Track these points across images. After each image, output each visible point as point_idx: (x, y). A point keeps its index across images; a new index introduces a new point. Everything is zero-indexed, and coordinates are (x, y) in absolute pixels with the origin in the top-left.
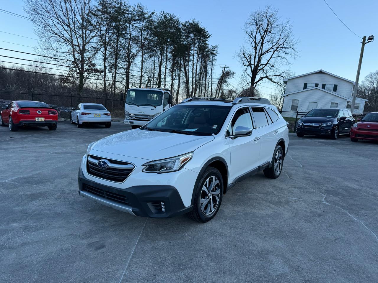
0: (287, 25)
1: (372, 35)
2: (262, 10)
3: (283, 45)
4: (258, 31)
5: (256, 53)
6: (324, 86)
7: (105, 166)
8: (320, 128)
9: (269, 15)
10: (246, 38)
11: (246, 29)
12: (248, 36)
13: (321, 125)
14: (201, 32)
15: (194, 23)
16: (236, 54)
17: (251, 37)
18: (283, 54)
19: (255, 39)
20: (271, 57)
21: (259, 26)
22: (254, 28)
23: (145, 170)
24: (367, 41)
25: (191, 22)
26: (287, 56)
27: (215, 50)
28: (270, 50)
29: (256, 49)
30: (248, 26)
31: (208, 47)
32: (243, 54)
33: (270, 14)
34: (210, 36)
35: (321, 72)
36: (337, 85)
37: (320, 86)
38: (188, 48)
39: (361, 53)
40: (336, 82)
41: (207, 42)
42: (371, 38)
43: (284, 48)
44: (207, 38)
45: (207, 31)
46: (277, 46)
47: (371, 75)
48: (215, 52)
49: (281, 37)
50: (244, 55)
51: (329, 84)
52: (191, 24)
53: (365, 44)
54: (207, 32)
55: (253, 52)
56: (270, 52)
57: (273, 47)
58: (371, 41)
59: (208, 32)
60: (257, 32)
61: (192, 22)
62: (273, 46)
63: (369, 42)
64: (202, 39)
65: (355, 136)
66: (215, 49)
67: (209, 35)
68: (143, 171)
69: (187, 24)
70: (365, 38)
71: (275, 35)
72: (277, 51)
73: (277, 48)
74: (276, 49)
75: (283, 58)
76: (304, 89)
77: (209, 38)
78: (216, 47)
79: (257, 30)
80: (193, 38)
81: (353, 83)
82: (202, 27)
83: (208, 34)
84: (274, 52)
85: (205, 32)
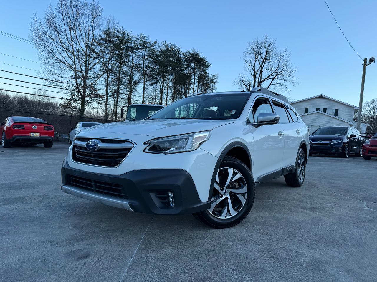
0: (286, 53)
1: (373, 57)
2: (261, 39)
3: (281, 72)
4: (257, 59)
5: (255, 80)
6: (325, 110)
7: (94, 147)
8: (329, 146)
9: (267, 45)
10: (245, 66)
11: (245, 58)
12: (247, 65)
13: (331, 142)
14: (201, 62)
15: (194, 53)
16: (236, 81)
17: (250, 65)
18: (282, 82)
19: (254, 67)
20: (270, 84)
21: (257, 55)
22: (253, 56)
23: (148, 150)
24: (368, 62)
25: (191, 52)
26: (287, 83)
27: (214, 79)
28: (269, 78)
29: (255, 77)
30: (247, 55)
31: (208, 76)
32: (243, 82)
33: (268, 44)
34: (210, 65)
35: (321, 97)
36: (338, 110)
37: (321, 110)
38: (189, 77)
39: (363, 74)
40: (337, 107)
41: (207, 71)
42: (372, 60)
43: (283, 75)
44: (207, 67)
45: (207, 61)
46: (275, 74)
47: (368, 103)
48: (214, 81)
49: (279, 65)
50: (244, 83)
51: (330, 109)
52: (192, 54)
53: (366, 66)
54: (207, 62)
55: (252, 80)
56: (269, 79)
57: (272, 75)
58: (372, 63)
59: (208, 62)
60: (256, 60)
61: (193, 52)
62: (272, 74)
63: (370, 63)
64: (202, 69)
65: (368, 153)
66: (215, 78)
67: (209, 65)
68: (146, 151)
69: (188, 54)
70: (366, 60)
71: (274, 63)
72: (276, 78)
73: (276, 75)
74: (275, 77)
75: (282, 85)
76: (305, 113)
77: (209, 68)
78: (216, 76)
79: (256, 59)
80: (194, 67)
81: (354, 108)
82: (202, 57)
83: (208, 64)
84: (273, 79)
85: (205, 62)
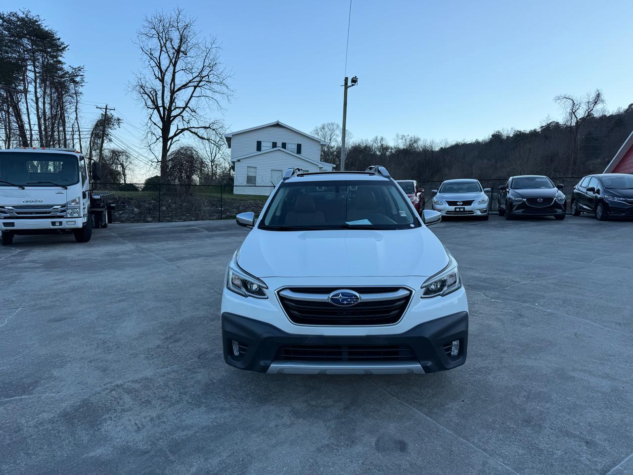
0: (214, 46)
1: (356, 77)
2: (169, 14)
3: (207, 77)
4: (164, 49)
5: (163, 87)
6: (284, 145)
9: (181, 25)
10: (144, 59)
11: (141, 44)
12: (147, 58)
14: (46, 38)
15: (27, 17)
16: (130, 86)
17: (151, 59)
18: (209, 93)
19: (159, 63)
20: (192, 96)
21: (164, 39)
25: (21, 15)
26: (217, 96)
27: (78, 76)
28: (189, 85)
29: (162, 80)
30: (144, 39)
31: (61, 69)
32: (142, 87)
33: (184, 24)
34: (65, 47)
35: (278, 125)
36: (300, 145)
37: (279, 144)
38: (20, 67)
39: (344, 100)
40: (299, 140)
41: (60, 58)
42: (354, 81)
43: (210, 82)
44: (61, 50)
45: (58, 37)
46: (198, 79)
47: (317, 130)
48: (78, 79)
49: (205, 64)
50: (144, 90)
51: (291, 144)
52: (22, 20)
53: (348, 88)
54: (59, 39)
56: (189, 87)
57: (194, 81)
59: (61, 40)
60: (161, 51)
61: (24, 16)
62: (194, 79)
63: (353, 85)
64: (50, 52)
66: (78, 74)
67: (63, 46)
69: (14, 19)
70: (346, 79)
71: (193, 61)
72: (199, 87)
73: (199, 81)
74: (199, 84)
75: (210, 99)
76: (257, 151)
77: (64, 52)
78: (80, 70)
79: (161, 47)
80: (30, 48)
81: (320, 142)
82: (47, 29)
83: (63, 44)
84: (195, 87)
85: (56, 40)
